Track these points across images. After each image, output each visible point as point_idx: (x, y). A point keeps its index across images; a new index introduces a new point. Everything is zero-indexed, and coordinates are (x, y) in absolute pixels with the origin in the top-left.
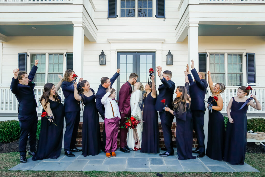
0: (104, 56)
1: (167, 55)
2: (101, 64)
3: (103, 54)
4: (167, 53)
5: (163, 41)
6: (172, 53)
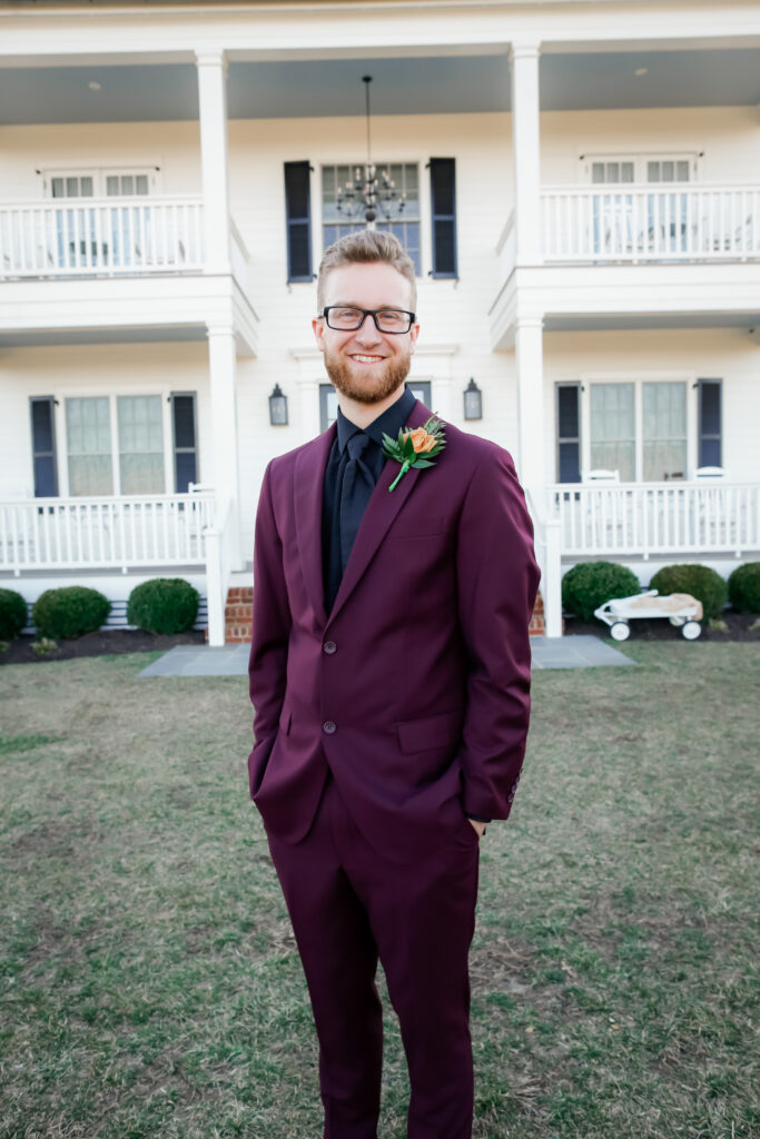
0: (281, 400)
1: (465, 392)
2: (273, 423)
3: (277, 393)
4: (465, 387)
5: (452, 351)
6: (480, 385)
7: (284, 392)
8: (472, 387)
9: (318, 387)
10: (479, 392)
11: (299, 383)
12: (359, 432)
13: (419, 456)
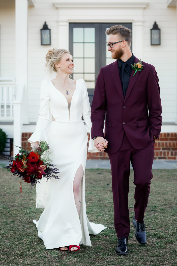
0: (48, 31)
1: (151, 30)
2: (42, 44)
3: (45, 27)
4: (151, 27)
5: (145, 6)
6: (160, 26)
7: (49, 27)
8: (156, 27)
9: (68, 24)
10: (159, 29)
11: (58, 22)
12: (124, 62)
13: (139, 69)
